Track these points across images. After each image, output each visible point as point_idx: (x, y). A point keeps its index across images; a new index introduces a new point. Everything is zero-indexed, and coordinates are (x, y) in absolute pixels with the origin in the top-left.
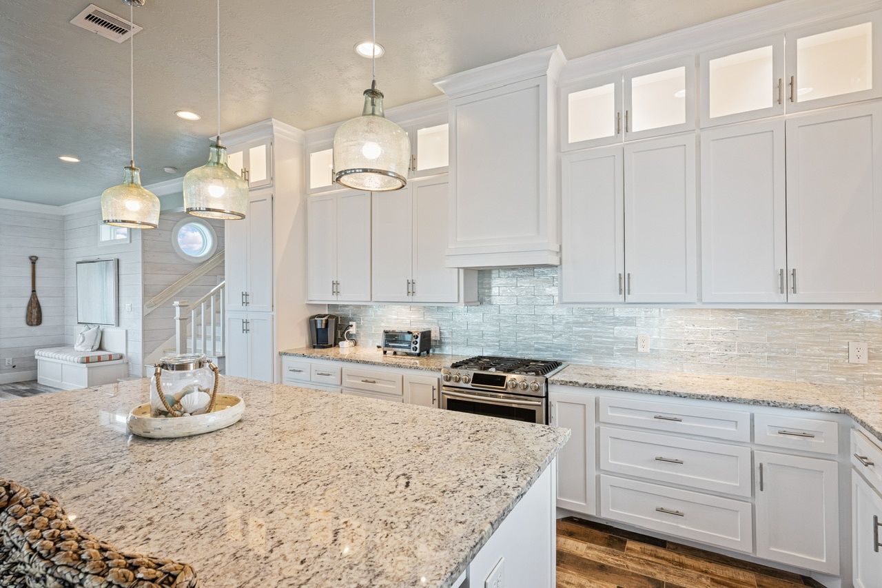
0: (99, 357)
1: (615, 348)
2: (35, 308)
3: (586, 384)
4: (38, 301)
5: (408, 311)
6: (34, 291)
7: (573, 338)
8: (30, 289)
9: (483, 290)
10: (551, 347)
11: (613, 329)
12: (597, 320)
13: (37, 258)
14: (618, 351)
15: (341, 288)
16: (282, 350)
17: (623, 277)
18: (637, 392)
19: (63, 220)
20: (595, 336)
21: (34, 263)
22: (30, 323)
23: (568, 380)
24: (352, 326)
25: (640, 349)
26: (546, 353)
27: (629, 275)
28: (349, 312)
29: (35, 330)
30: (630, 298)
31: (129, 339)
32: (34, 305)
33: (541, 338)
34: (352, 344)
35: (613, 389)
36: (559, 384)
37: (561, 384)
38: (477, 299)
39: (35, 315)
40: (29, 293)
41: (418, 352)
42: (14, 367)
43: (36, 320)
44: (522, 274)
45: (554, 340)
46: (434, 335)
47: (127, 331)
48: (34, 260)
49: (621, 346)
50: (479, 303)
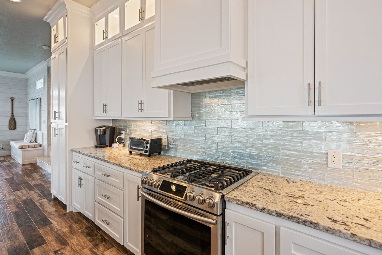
0: (35, 145)
1: (303, 162)
2: (13, 122)
3: (264, 209)
4: (14, 118)
5: (150, 124)
6: (12, 114)
7: (263, 149)
8: (11, 113)
9: (195, 108)
10: (244, 156)
11: (301, 143)
12: (285, 133)
13: (14, 98)
14: (305, 164)
15: (108, 108)
16: (73, 148)
17: (312, 87)
18: (333, 234)
19: (27, 80)
20: (283, 149)
21: (12, 101)
22: (10, 128)
23: (245, 201)
24: (122, 133)
25: (331, 165)
26: (241, 161)
27: (320, 83)
28: (122, 125)
29: (13, 132)
30: (320, 110)
31: (44, 138)
32: (12, 120)
33: (236, 148)
34: (122, 145)
35: (298, 222)
36: (235, 202)
37: (237, 204)
38: (191, 116)
39: (13, 125)
40: (10, 115)
41: (147, 154)
42: (3, 149)
43: (13, 127)
44: (222, 94)
45: (247, 150)
46: (164, 142)
47: (43, 133)
48: (12, 100)
49: (310, 161)
50: (192, 119)
